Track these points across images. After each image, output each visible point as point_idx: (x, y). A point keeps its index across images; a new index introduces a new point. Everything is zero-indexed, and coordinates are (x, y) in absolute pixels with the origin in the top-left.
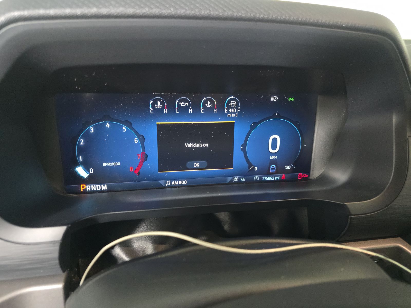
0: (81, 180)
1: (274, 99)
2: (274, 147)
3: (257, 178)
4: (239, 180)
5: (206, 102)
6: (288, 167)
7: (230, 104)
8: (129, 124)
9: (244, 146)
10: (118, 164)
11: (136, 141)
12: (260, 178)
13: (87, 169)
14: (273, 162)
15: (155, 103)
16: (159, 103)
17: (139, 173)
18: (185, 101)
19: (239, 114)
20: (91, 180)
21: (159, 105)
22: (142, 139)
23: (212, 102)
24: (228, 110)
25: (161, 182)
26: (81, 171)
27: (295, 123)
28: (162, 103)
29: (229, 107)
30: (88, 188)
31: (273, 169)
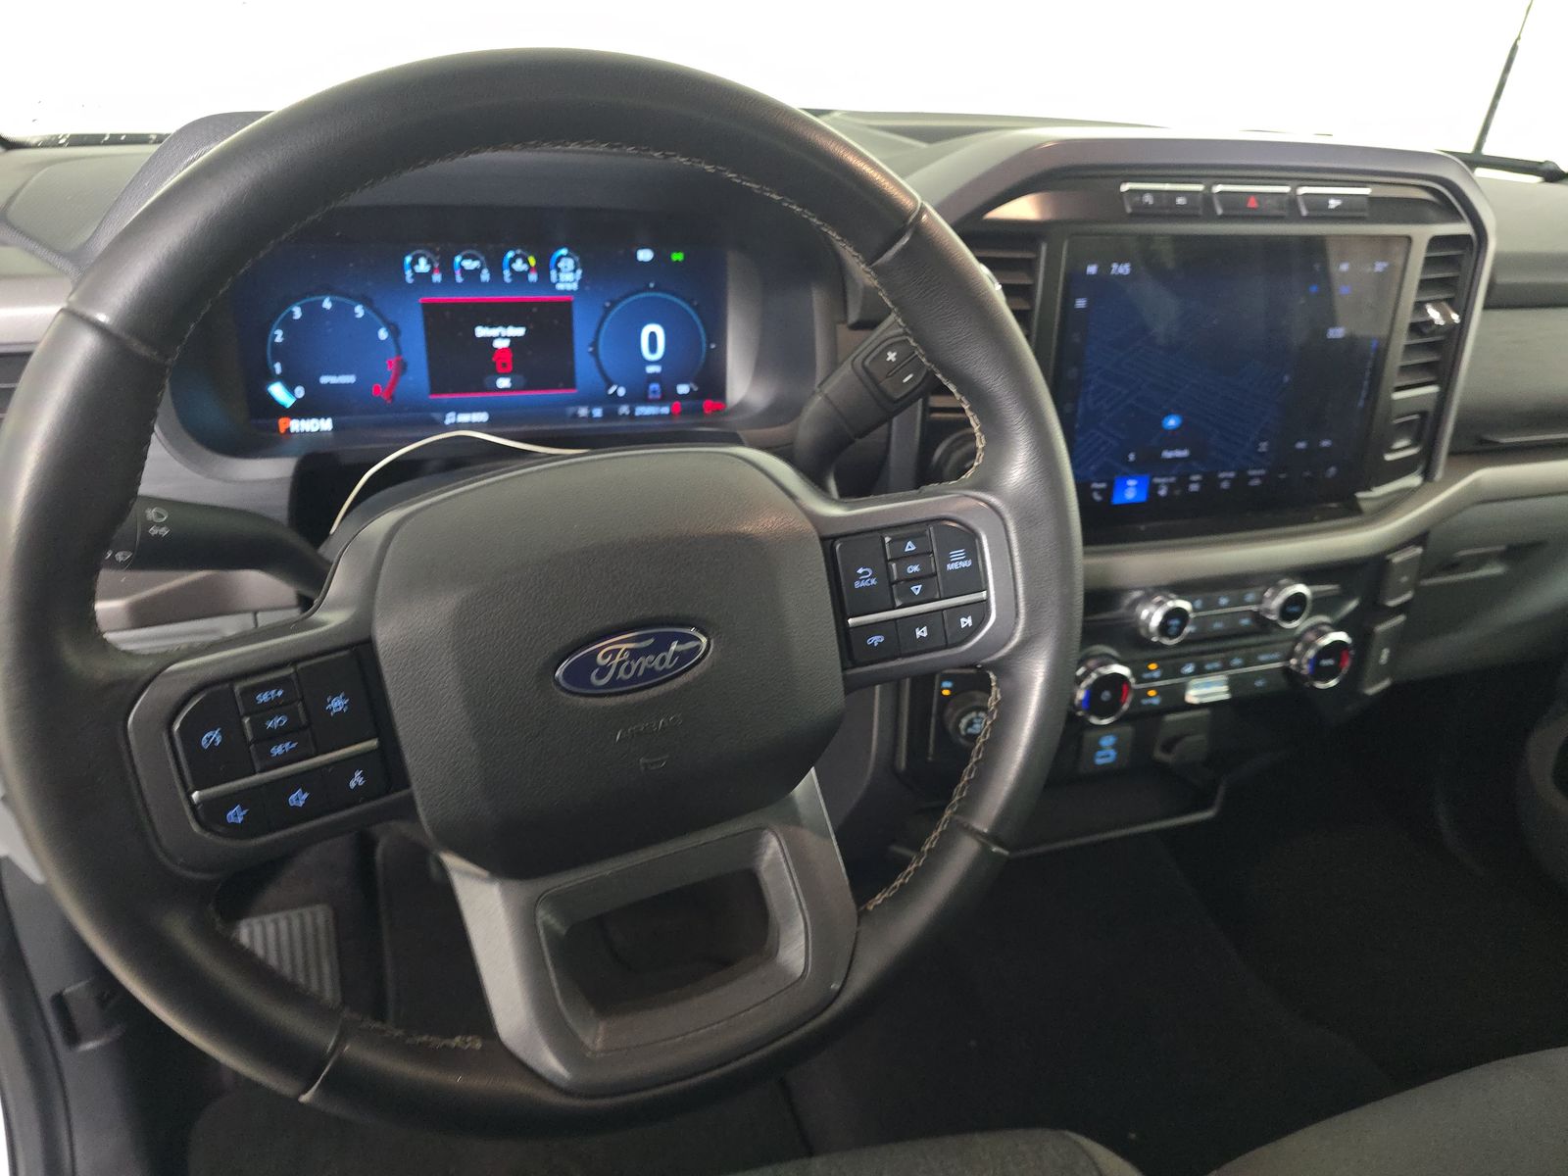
0: (280, 411)
1: (645, 255)
2: (653, 348)
3: (624, 409)
4: (591, 415)
5: (513, 260)
6: (683, 389)
7: (561, 265)
8: (367, 302)
9: (595, 344)
10: (350, 379)
11: (383, 334)
12: (632, 411)
13: (291, 389)
14: (654, 377)
15: (415, 262)
16: (422, 261)
17: (392, 398)
18: (474, 258)
19: (581, 283)
20: (301, 410)
21: (423, 266)
22: (394, 331)
23: (526, 261)
24: (558, 277)
25: (436, 416)
26: (278, 391)
27: (690, 302)
28: (429, 262)
29: (559, 270)
30: (296, 425)
31: (654, 392)
